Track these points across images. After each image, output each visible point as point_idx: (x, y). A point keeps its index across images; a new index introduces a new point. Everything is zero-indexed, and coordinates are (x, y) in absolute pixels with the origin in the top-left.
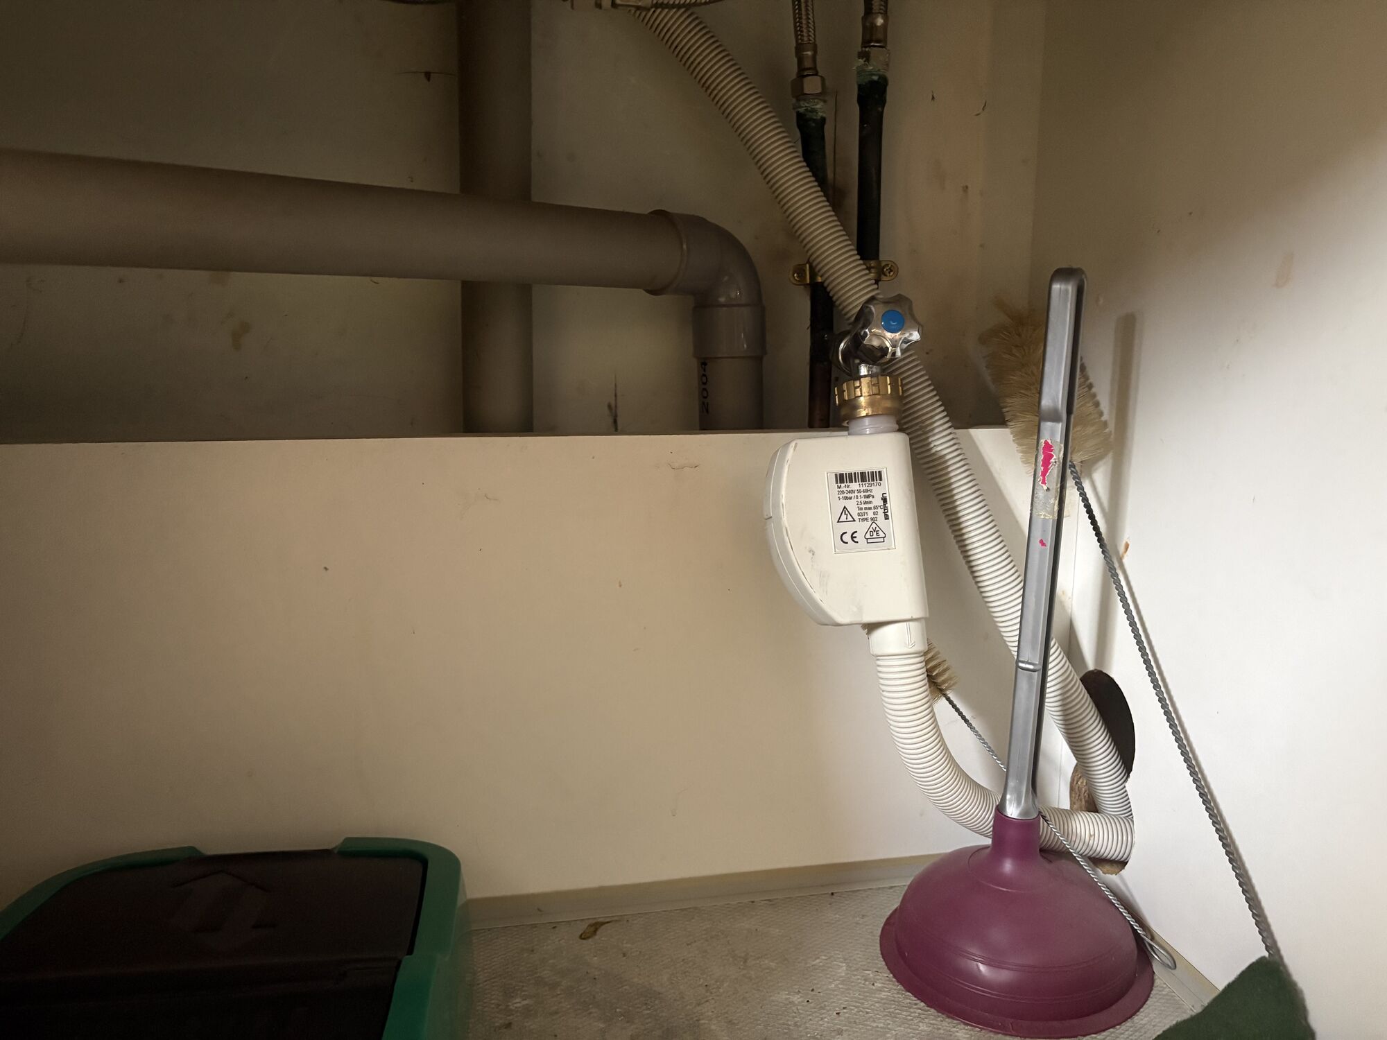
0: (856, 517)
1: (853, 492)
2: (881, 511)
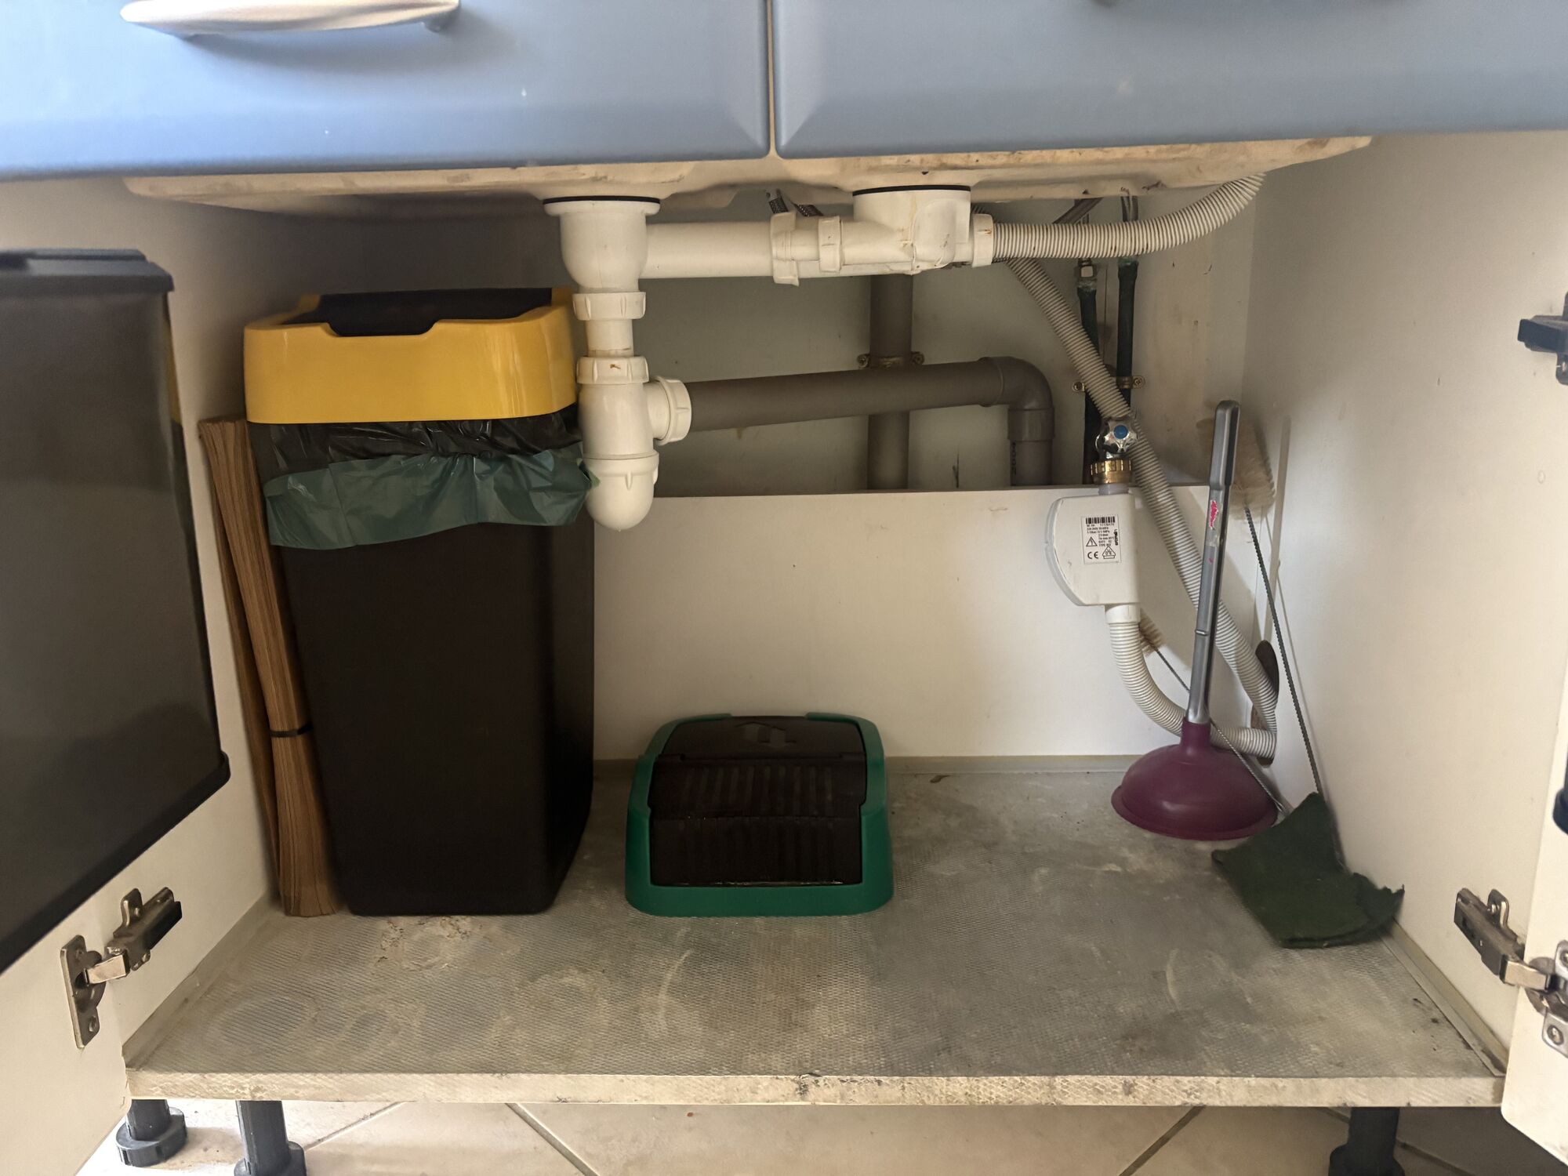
0: (1098, 544)
1: (1097, 528)
2: (1113, 541)
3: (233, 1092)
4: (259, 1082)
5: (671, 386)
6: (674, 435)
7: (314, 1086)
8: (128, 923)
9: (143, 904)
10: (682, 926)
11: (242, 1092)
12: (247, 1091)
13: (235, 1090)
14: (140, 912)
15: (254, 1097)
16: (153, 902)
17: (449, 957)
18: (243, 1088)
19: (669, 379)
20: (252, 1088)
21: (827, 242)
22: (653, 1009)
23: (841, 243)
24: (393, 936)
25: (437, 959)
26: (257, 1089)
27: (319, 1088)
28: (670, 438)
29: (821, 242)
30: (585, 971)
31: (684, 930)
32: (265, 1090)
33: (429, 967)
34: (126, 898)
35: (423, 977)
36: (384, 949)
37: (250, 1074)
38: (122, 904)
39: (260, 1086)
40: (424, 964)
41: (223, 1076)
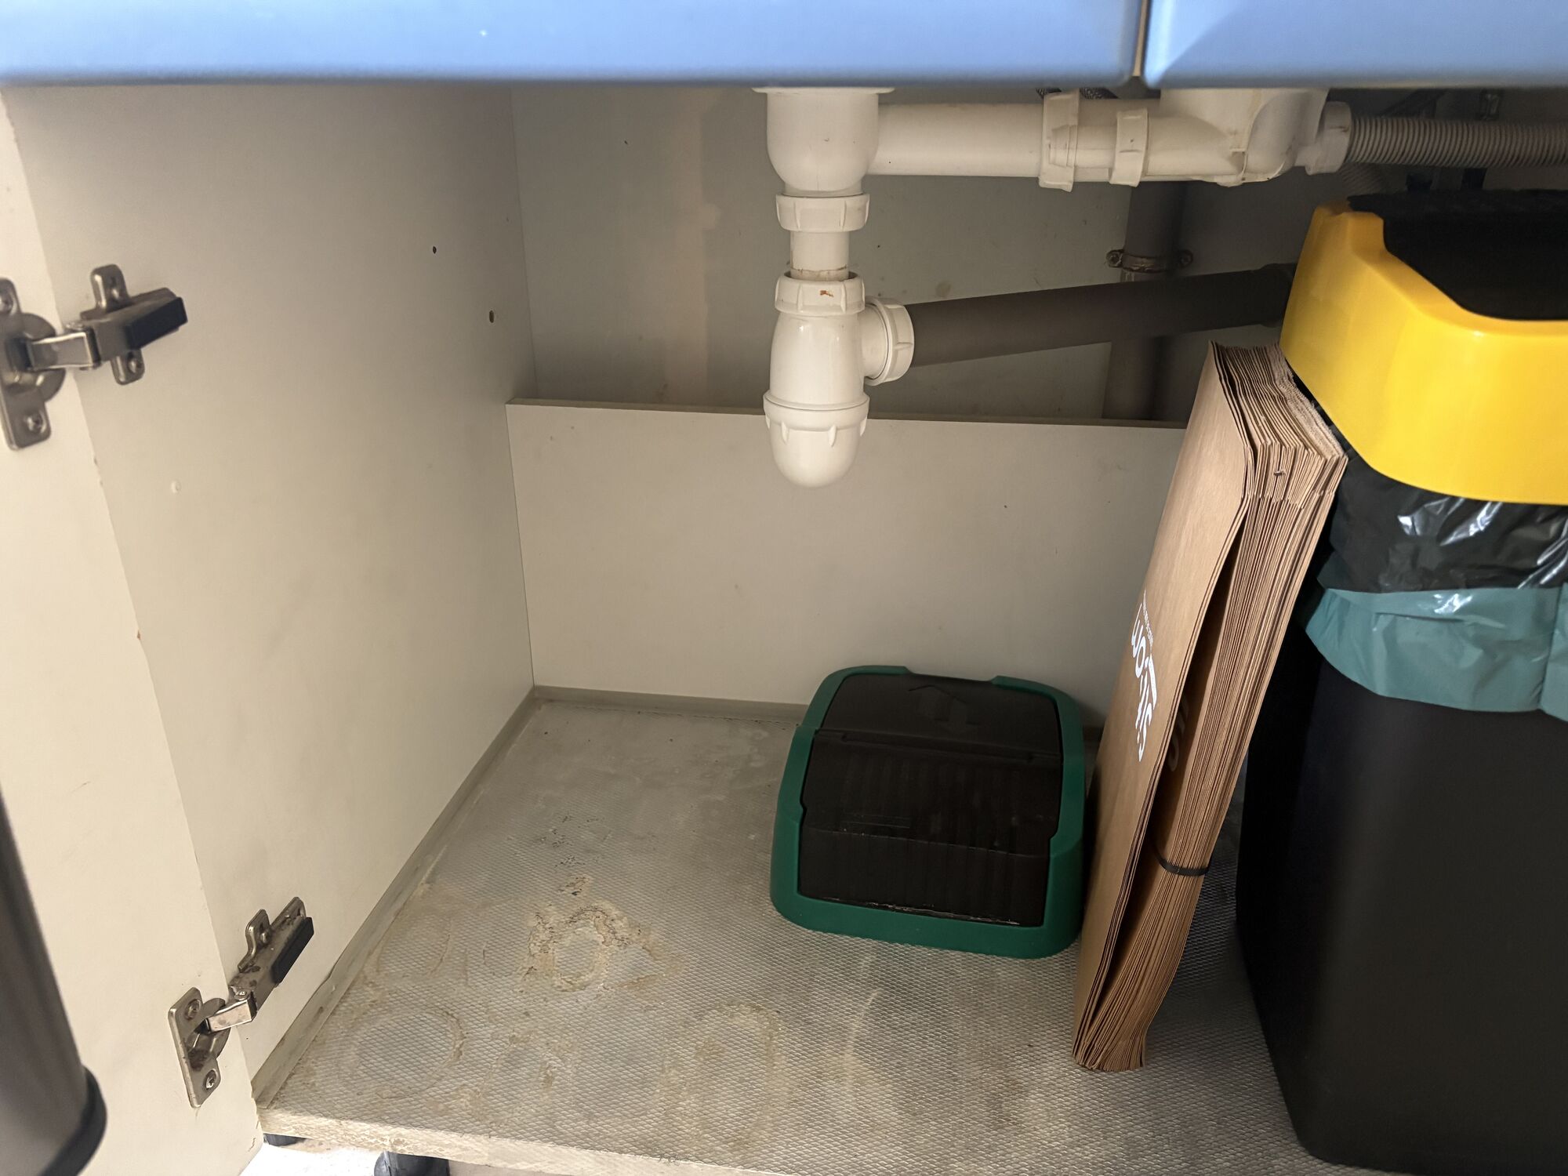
3: (373, 1141)
4: (400, 1135)
5: (890, 312)
6: (889, 375)
7: (460, 1147)
8: (253, 953)
9: (270, 924)
10: (866, 952)
11: (381, 1142)
12: (387, 1143)
13: (374, 1140)
14: (267, 937)
15: (395, 1150)
16: (282, 920)
17: (604, 974)
18: (383, 1140)
19: (889, 304)
20: (393, 1141)
21: (1128, 145)
22: (839, 1078)
23: (1147, 148)
24: (542, 937)
25: (590, 976)
26: (398, 1142)
27: (466, 1149)
28: (886, 378)
29: (1119, 147)
30: (759, 1009)
31: (869, 958)
32: (407, 1144)
33: (584, 986)
34: (250, 924)
35: (577, 1001)
36: (533, 956)
37: (390, 1127)
38: (247, 931)
39: (401, 1139)
40: (577, 983)
41: (360, 1125)
